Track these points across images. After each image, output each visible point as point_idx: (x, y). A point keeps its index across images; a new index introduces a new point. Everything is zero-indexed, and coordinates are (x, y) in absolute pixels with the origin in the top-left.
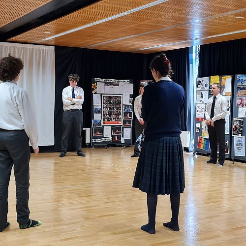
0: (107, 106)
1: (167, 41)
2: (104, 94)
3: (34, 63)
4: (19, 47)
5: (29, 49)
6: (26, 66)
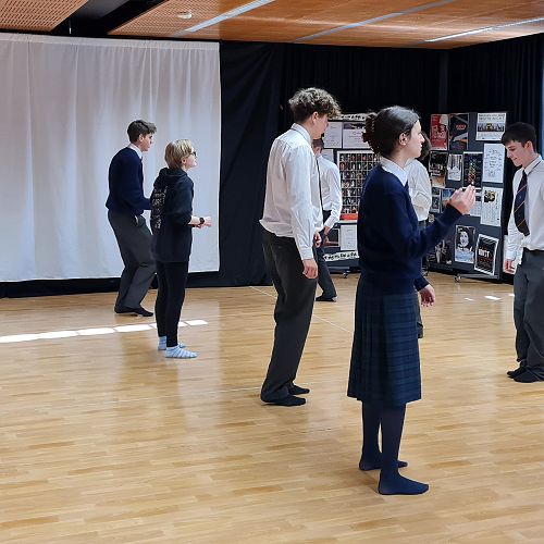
0: (348, 177)
1: (485, 22)
2: (342, 149)
3: (172, 85)
4: (137, 49)
5: (161, 51)
6: (153, 93)
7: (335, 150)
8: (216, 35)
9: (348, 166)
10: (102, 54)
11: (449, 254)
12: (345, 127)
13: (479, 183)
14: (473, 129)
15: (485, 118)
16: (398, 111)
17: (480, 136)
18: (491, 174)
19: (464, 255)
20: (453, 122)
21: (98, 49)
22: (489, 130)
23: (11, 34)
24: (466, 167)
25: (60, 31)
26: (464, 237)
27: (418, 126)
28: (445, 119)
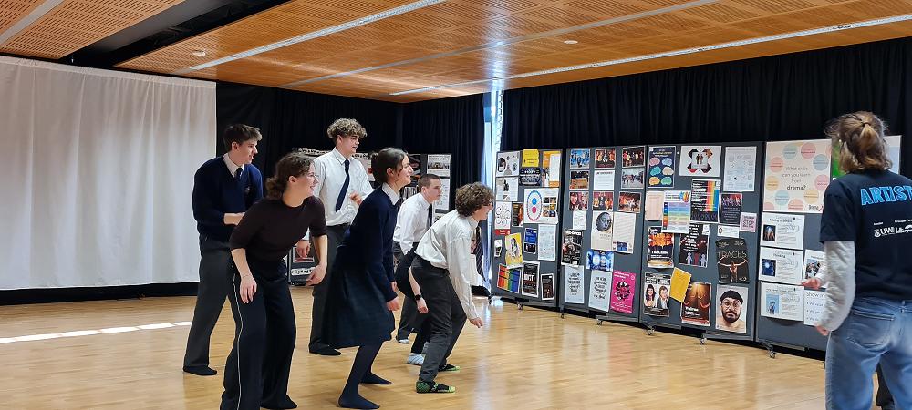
3: (173, 114)
4: (140, 82)
5: (164, 85)
6: (155, 119)
8: (214, 76)
10: (107, 84)
14: (425, 166)
15: (433, 159)
16: (392, 151)
21: (104, 79)
22: (437, 168)
23: (19, 59)
25: (65, 60)
27: (406, 161)
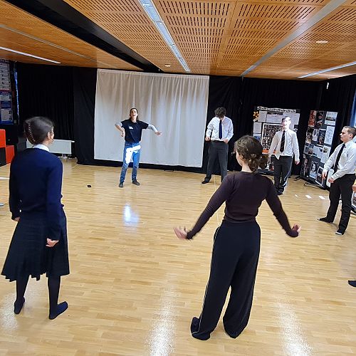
0: (267, 135)
2: (265, 123)
4: (176, 78)
6: (181, 94)
7: (263, 123)
9: (268, 130)
10: (162, 80)
11: (308, 173)
12: (268, 113)
13: (323, 144)
14: (325, 118)
15: (329, 114)
17: (326, 122)
18: (328, 141)
19: (313, 175)
20: (318, 114)
21: (161, 78)
22: (330, 120)
24: (319, 136)
26: (314, 167)
28: (315, 113)
